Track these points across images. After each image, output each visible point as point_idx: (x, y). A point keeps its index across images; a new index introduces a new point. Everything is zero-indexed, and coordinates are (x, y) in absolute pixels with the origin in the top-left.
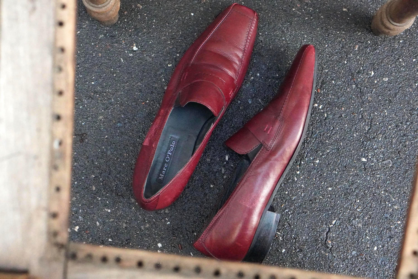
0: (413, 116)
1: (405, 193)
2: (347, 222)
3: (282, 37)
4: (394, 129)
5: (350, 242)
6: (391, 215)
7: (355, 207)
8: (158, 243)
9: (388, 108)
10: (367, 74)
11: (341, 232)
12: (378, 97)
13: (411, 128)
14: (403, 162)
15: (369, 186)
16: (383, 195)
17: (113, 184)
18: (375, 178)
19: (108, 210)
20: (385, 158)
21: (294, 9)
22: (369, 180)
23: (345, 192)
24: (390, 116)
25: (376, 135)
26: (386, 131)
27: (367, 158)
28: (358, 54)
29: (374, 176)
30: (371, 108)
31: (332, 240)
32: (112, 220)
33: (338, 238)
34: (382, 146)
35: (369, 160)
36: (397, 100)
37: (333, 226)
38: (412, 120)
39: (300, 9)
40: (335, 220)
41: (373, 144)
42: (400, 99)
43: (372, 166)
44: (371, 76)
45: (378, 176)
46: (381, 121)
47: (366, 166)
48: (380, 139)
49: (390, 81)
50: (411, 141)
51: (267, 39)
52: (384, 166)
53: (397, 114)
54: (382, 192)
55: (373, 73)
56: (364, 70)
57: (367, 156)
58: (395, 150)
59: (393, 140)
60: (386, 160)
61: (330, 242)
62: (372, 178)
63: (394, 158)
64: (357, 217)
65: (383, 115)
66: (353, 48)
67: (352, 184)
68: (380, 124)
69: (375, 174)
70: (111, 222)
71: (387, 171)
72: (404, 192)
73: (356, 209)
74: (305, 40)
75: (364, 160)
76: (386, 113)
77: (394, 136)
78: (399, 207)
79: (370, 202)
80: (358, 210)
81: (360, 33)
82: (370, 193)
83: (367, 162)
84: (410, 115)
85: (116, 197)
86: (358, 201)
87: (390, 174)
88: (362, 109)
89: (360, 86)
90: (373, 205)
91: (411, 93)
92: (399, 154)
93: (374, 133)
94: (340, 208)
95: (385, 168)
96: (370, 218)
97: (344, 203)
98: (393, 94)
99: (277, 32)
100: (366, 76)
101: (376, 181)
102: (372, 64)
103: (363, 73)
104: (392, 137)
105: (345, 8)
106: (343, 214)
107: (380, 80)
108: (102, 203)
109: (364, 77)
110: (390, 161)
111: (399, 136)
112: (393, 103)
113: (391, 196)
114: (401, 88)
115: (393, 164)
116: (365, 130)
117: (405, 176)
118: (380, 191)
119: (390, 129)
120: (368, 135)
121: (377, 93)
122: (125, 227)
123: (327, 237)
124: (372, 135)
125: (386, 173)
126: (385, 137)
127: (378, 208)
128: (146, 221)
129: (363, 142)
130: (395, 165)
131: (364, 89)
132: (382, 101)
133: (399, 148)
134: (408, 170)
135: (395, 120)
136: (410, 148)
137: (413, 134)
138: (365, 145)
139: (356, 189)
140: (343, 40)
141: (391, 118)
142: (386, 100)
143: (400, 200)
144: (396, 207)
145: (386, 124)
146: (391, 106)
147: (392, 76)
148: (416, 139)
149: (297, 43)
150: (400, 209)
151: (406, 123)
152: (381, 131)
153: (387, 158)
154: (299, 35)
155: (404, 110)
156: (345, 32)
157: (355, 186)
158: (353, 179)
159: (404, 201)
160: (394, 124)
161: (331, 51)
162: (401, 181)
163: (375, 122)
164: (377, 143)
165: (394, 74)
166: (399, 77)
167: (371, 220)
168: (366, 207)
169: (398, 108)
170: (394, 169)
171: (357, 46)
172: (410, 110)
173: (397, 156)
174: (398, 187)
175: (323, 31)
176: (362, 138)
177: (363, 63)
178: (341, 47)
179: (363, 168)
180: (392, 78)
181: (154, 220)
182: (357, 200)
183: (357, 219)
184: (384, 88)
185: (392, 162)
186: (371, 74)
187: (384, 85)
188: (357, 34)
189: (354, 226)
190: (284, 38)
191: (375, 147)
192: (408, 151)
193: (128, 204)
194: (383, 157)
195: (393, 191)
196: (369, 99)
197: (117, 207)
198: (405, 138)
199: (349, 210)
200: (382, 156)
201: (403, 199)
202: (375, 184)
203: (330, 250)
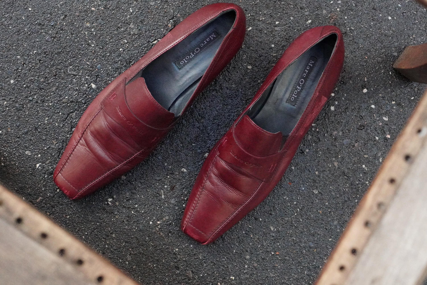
0: (21, 103)
1: (71, 33)
2: (143, 35)
3: (108, 248)
4: (47, 100)
5: (150, 15)
6: (97, 20)
7: (127, 45)
8: (334, 111)
9: (42, 124)
10: (44, 168)
11: (154, 29)
12: (45, 139)
13: (31, 92)
14: (57, 64)
15: (103, 58)
16: (94, 43)
17: (347, 190)
18: (93, 63)
19: (365, 168)
20: (72, 77)
22: (100, 63)
23: (129, 65)
24: (44, 114)
25: (68, 103)
26: (56, 102)
27: (89, 86)
28: (41, 193)
29: (93, 65)
30: (58, 132)
31: (167, 26)
32: (366, 156)
33: (160, 26)
34: (69, 90)
35: (89, 83)
36: (28, 127)
37: (158, 39)
38: (25, 100)
41: (76, 95)
42: (25, 126)
43: (89, 76)
44: (40, 163)
45: (88, 63)
46: (56, 115)
47: (95, 79)
48: (67, 97)
49: (25, 149)
50: (37, 80)
51: (124, 253)
52: (77, 69)
53: (37, 113)
54: (93, 45)
56: (45, 173)
57: (88, 88)
58: (58, 80)
59: (54, 90)
60: (72, 74)
61: (170, 25)
62: (95, 65)
63: (63, 72)
64: (130, 35)
65: (50, 119)
66: (43, 201)
67: (118, 68)
68: (58, 111)
69: (91, 67)
70: (367, 154)
71: (77, 63)
72: (72, 35)
73: (127, 43)
74: (86, 233)
75: (94, 86)
76: (47, 120)
77: (52, 94)
78: (85, 23)
79: (111, 43)
80: (126, 41)
82: (105, 52)
83: (92, 82)
84: (24, 105)
85: (350, 176)
86: (121, 49)
87: (76, 59)
88: (68, 136)
89: (58, 159)
90: (109, 38)
91: (11, 127)
92: (56, 73)
93: (69, 106)
94: (142, 52)
95: (77, 68)
96: (119, 28)
97: (135, 54)
98: (30, 134)
99: (110, 255)
100: (45, 166)
101: (93, 59)
102: (33, 175)
103: (48, 170)
104: (54, 93)
106: (142, 45)
107: (34, 155)
108: (367, 178)
109: (48, 166)
110: (68, 71)
111: (47, 91)
112: (34, 126)
113: (87, 38)
114: (18, 136)
115: (67, 67)
116: (76, 114)
117: (62, 50)
118: (95, 48)
119: (52, 102)
120: (76, 107)
121: (44, 144)
122: (357, 143)
124: (72, 105)
125: (79, 62)
126: (61, 96)
127: (106, 33)
128: (334, 137)
129: (85, 103)
130: (66, 65)
131: (55, 154)
132: (44, 134)
133: (53, 79)
134: (56, 54)
135: (42, 108)
136: (42, 73)
137: (32, 86)
138: (84, 99)
139: (117, 63)
140: (48, 214)
141: (44, 113)
142: (39, 132)
143: (80, 30)
144: (88, 25)
145: (52, 109)
146: (38, 124)
147: (20, 153)
148: (32, 79)
149: (96, 234)
150: (85, 21)
151: (33, 99)
152: (61, 105)
153: (70, 76)
154: (90, 242)
155: (27, 113)
157: (116, 65)
158: (115, 73)
159: (77, 26)
160: (46, 105)
161: (67, 209)
162: (69, 47)
163: (62, 117)
164: (71, 95)
165: (17, 154)
166: (14, 149)
167: (119, 25)
168: (117, 40)
169: (32, 118)
170: (69, 61)
171: (38, 201)
172: (22, 110)
173: (60, 72)
174: (75, 43)
176: (85, 108)
177: (41, 181)
178: (54, 208)
179: (98, 78)
180: (21, 151)
181: (326, 135)
182: (121, 51)
183: (132, 33)
184: (34, 145)
185: (67, 70)
186: (40, 166)
187: (32, 148)
189: (138, 28)
190: (107, 246)
191: (76, 93)
192: (46, 72)
193: (342, 163)
194: (73, 78)
195: (81, 41)
196: (55, 141)
197: (355, 166)
198: (42, 85)
199: (135, 46)
200: (74, 80)
201: (77, 29)
202: (96, 57)
203: (173, 18)
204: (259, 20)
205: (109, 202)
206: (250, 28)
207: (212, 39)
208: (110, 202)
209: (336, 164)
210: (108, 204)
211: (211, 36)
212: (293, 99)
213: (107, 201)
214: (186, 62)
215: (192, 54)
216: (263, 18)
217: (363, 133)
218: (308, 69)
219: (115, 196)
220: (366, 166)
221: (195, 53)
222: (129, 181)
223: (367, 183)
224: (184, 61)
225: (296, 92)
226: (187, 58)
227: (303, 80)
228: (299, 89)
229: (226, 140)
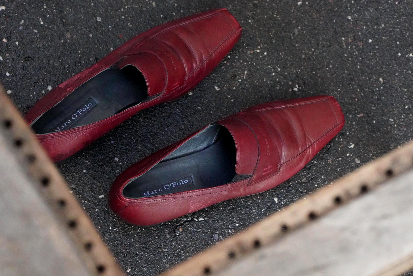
2: (210, 230)
3: (312, 47)
7: (230, 226)
10: (347, 142)
12: (338, 167)
19: (41, 21)
21: (343, 39)
25: (306, 192)
28: (357, 121)
30: (324, 169)
31: (183, 231)
32: (36, 31)
33: (190, 234)
37: (197, 221)
39: (348, 44)
40: (204, 218)
41: (296, 196)
44: (349, 147)
47: (272, 206)
55: (352, 146)
56: (348, 137)
57: (281, 200)
61: (181, 230)
64: (223, 236)
66: (357, 113)
67: (247, 208)
73: (229, 229)
75: (276, 200)
80: (230, 231)
81: (374, 108)
83: (276, 204)
86: (237, 225)
88: (315, 162)
97: (225, 214)
99: (313, 40)
102: (360, 139)
103: (344, 138)
105: (383, 79)
106: (215, 221)
107: (352, 157)
108: (43, 11)
109: (343, 142)
116: (301, 180)
120: (299, 186)
121: (340, 163)
122: (39, 47)
123: (183, 224)
124: (302, 190)
128: (60, 61)
129: (290, 186)
131: (333, 150)
132: (337, 173)
138: (289, 191)
139: (246, 213)
140: (356, 100)
149: (319, 64)
154: (327, 60)
156: (364, 95)
157: (247, 211)
158: (251, 205)
161: (338, 97)
163: (315, 182)
175: (349, 77)
176: (292, 182)
177: (354, 131)
178: (350, 103)
179: (269, 205)
181: (67, 66)
183: (221, 237)
184: (350, 166)
186: (350, 145)
187: (352, 164)
188: (372, 107)
189: (213, 239)
190: (313, 50)
191: (295, 199)
193: (62, 34)
196: (329, 162)
197: (50, 27)
199: (222, 223)
203: (175, 236)
204: (89, 201)
205: (298, 87)
206: (100, 197)
207: (148, 192)
208: (296, 88)
209: (68, 36)
210: (299, 87)
211: (148, 194)
212: (90, 105)
213: (298, 89)
214: (182, 181)
215: (174, 185)
216: (83, 201)
217: (30, 53)
218: (63, 126)
219: (290, 90)
220: (40, 22)
221: (170, 185)
222: (273, 99)
223: (45, 7)
224: (184, 182)
225: (84, 109)
226: (179, 184)
227: (72, 118)
228: (80, 111)
229: (174, 85)
